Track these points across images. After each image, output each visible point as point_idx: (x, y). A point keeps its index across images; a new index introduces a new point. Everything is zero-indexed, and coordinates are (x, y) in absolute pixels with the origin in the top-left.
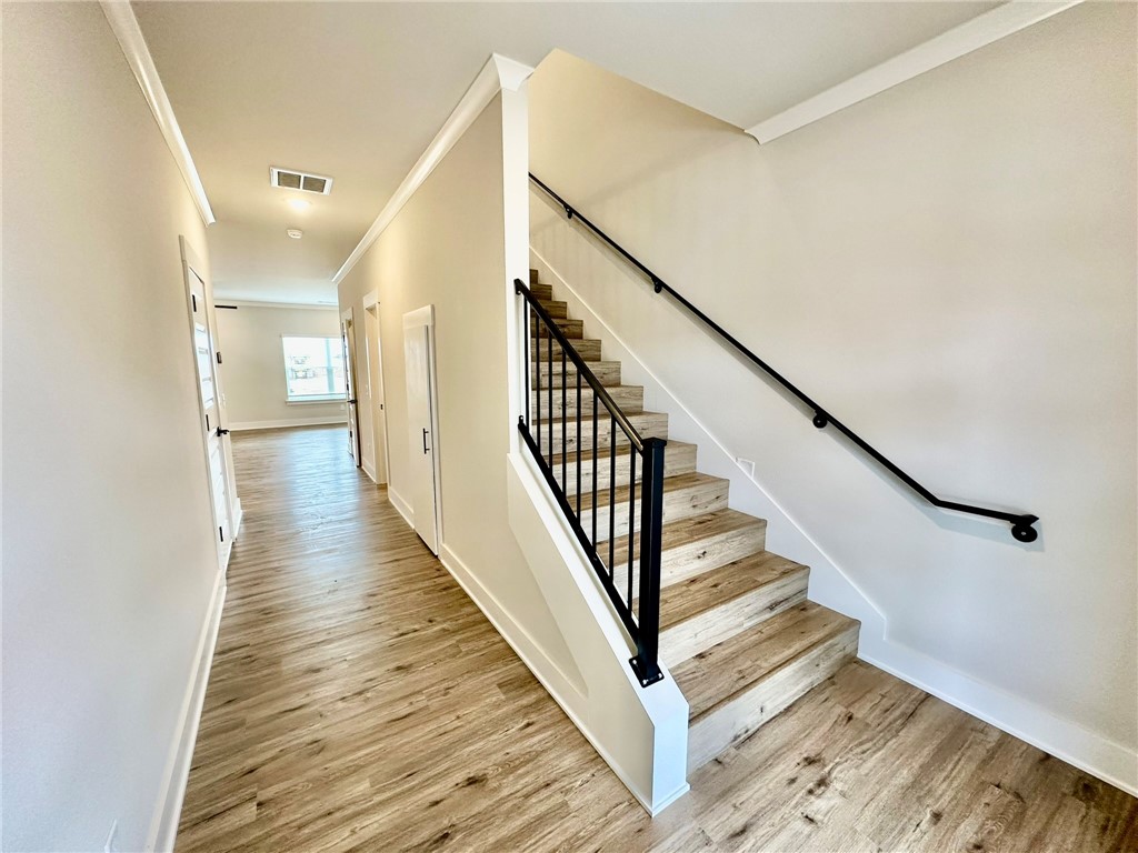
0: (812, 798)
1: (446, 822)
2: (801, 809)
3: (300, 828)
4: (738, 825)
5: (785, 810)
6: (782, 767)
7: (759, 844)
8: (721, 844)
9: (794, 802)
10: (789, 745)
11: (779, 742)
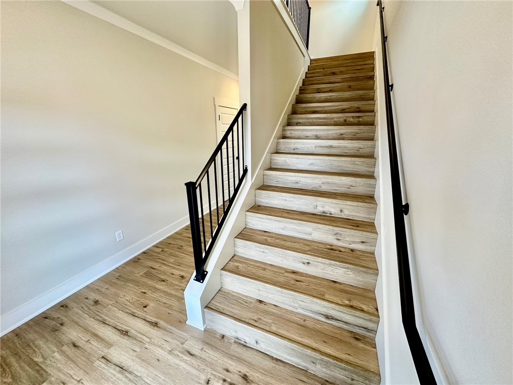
0: (221, 382)
1: (168, 279)
2: (212, 377)
3: (159, 259)
4: (193, 352)
5: (209, 370)
6: (234, 364)
7: (187, 362)
8: (183, 348)
9: (215, 373)
10: (250, 365)
11: (250, 360)
